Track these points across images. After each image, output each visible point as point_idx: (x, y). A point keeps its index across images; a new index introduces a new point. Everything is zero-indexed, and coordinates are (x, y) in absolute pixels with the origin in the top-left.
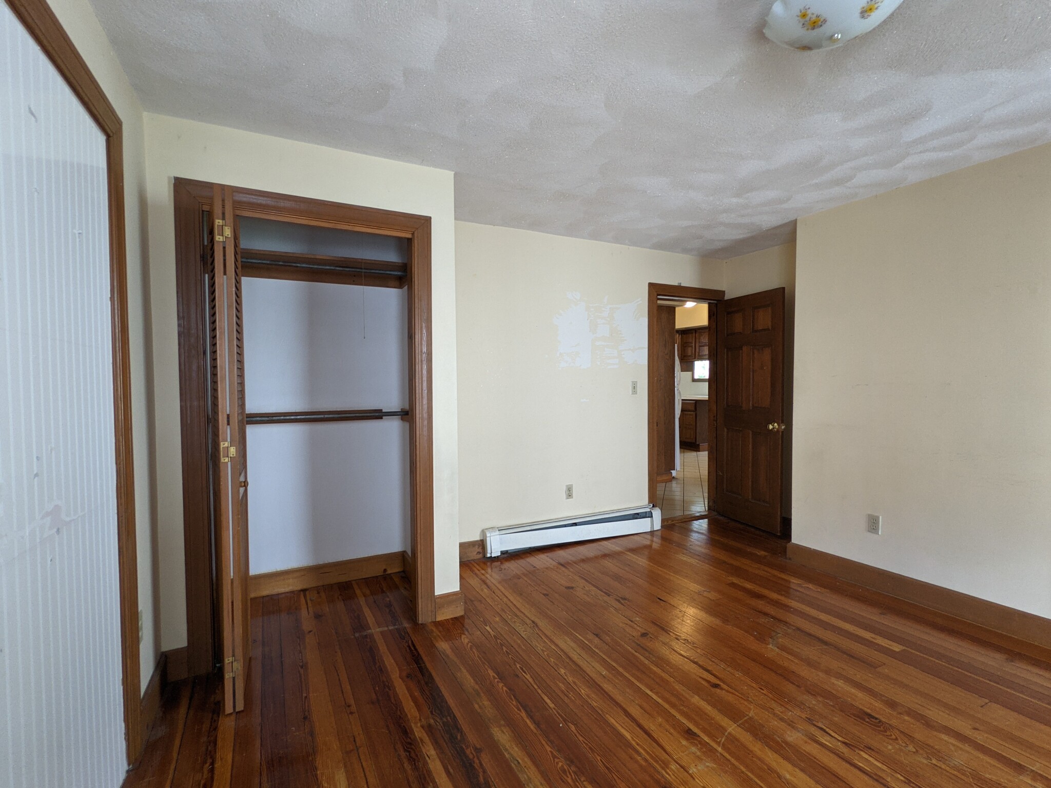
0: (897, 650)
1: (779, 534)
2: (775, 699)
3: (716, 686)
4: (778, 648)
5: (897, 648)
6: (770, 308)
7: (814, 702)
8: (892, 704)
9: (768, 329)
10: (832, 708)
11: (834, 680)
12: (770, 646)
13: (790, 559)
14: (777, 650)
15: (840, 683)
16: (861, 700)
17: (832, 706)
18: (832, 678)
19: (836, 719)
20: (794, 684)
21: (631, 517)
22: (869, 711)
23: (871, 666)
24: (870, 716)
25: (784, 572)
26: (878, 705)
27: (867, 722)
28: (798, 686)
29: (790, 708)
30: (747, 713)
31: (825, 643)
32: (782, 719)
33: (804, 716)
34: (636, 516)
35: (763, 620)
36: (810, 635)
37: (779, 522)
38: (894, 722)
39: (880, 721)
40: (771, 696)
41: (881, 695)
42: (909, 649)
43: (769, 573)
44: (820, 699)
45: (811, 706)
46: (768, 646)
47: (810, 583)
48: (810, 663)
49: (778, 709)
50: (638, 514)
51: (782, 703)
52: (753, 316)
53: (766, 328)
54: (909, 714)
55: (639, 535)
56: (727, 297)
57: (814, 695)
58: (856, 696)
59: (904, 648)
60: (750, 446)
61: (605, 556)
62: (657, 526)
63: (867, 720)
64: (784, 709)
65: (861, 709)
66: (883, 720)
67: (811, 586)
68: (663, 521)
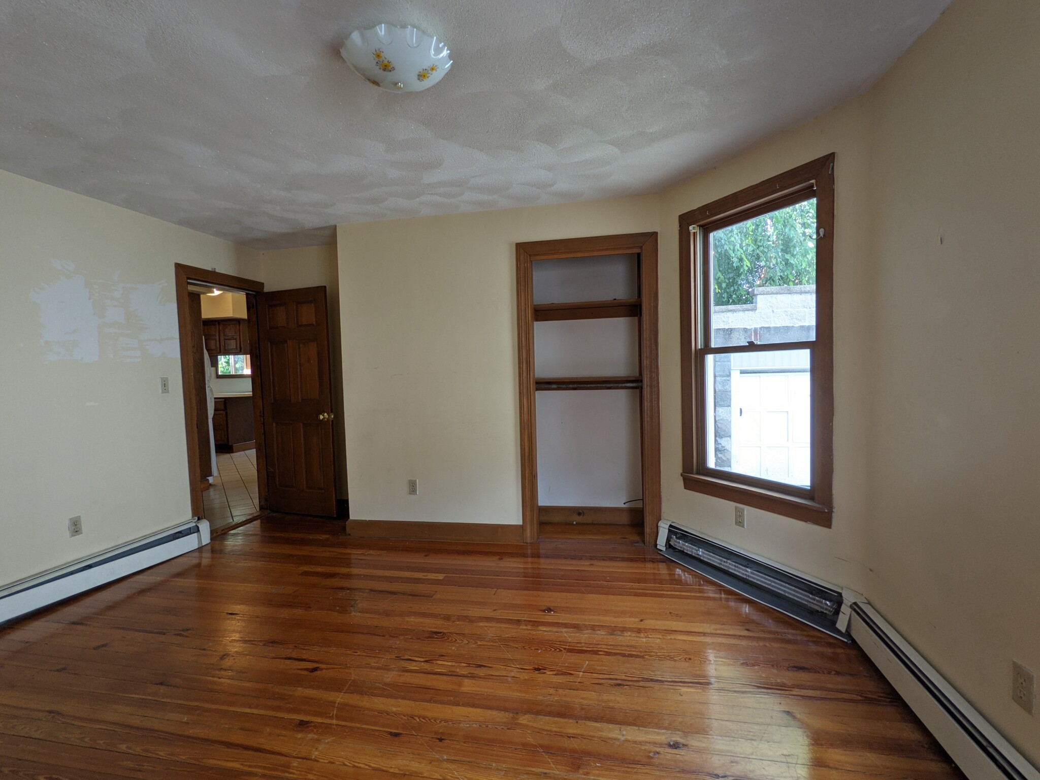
0: (441, 578)
1: (335, 516)
2: (368, 655)
3: (316, 669)
4: (360, 612)
5: (441, 577)
6: (313, 304)
7: (398, 642)
8: (448, 618)
9: (313, 325)
10: (411, 640)
11: (407, 619)
12: (353, 613)
13: (349, 535)
14: (359, 614)
15: (412, 619)
16: (429, 624)
17: (410, 639)
18: (406, 618)
19: (416, 647)
20: (380, 636)
21: (172, 538)
22: (435, 630)
23: (428, 596)
24: (436, 633)
25: (346, 548)
26: (439, 622)
27: (437, 638)
28: (384, 636)
29: (382, 656)
30: (349, 678)
31: (394, 593)
32: (379, 668)
33: (393, 657)
34: (177, 535)
35: (341, 594)
36: (381, 592)
37: (335, 505)
38: (452, 630)
39: (444, 633)
40: (365, 654)
41: (439, 614)
42: (448, 575)
43: (336, 552)
44: (402, 638)
45: (397, 646)
46: (352, 614)
47: (370, 549)
48: (387, 614)
49: (373, 662)
50: (180, 532)
51: (374, 655)
52: (297, 311)
53: (311, 323)
54: (459, 620)
55: (185, 555)
56: (266, 290)
57: (397, 637)
58: (425, 623)
59: (445, 575)
60: (302, 439)
61: (142, 592)
62: (206, 539)
63: (436, 637)
64: (377, 659)
65: (431, 631)
66: (445, 631)
67: (371, 552)
68: (212, 532)
